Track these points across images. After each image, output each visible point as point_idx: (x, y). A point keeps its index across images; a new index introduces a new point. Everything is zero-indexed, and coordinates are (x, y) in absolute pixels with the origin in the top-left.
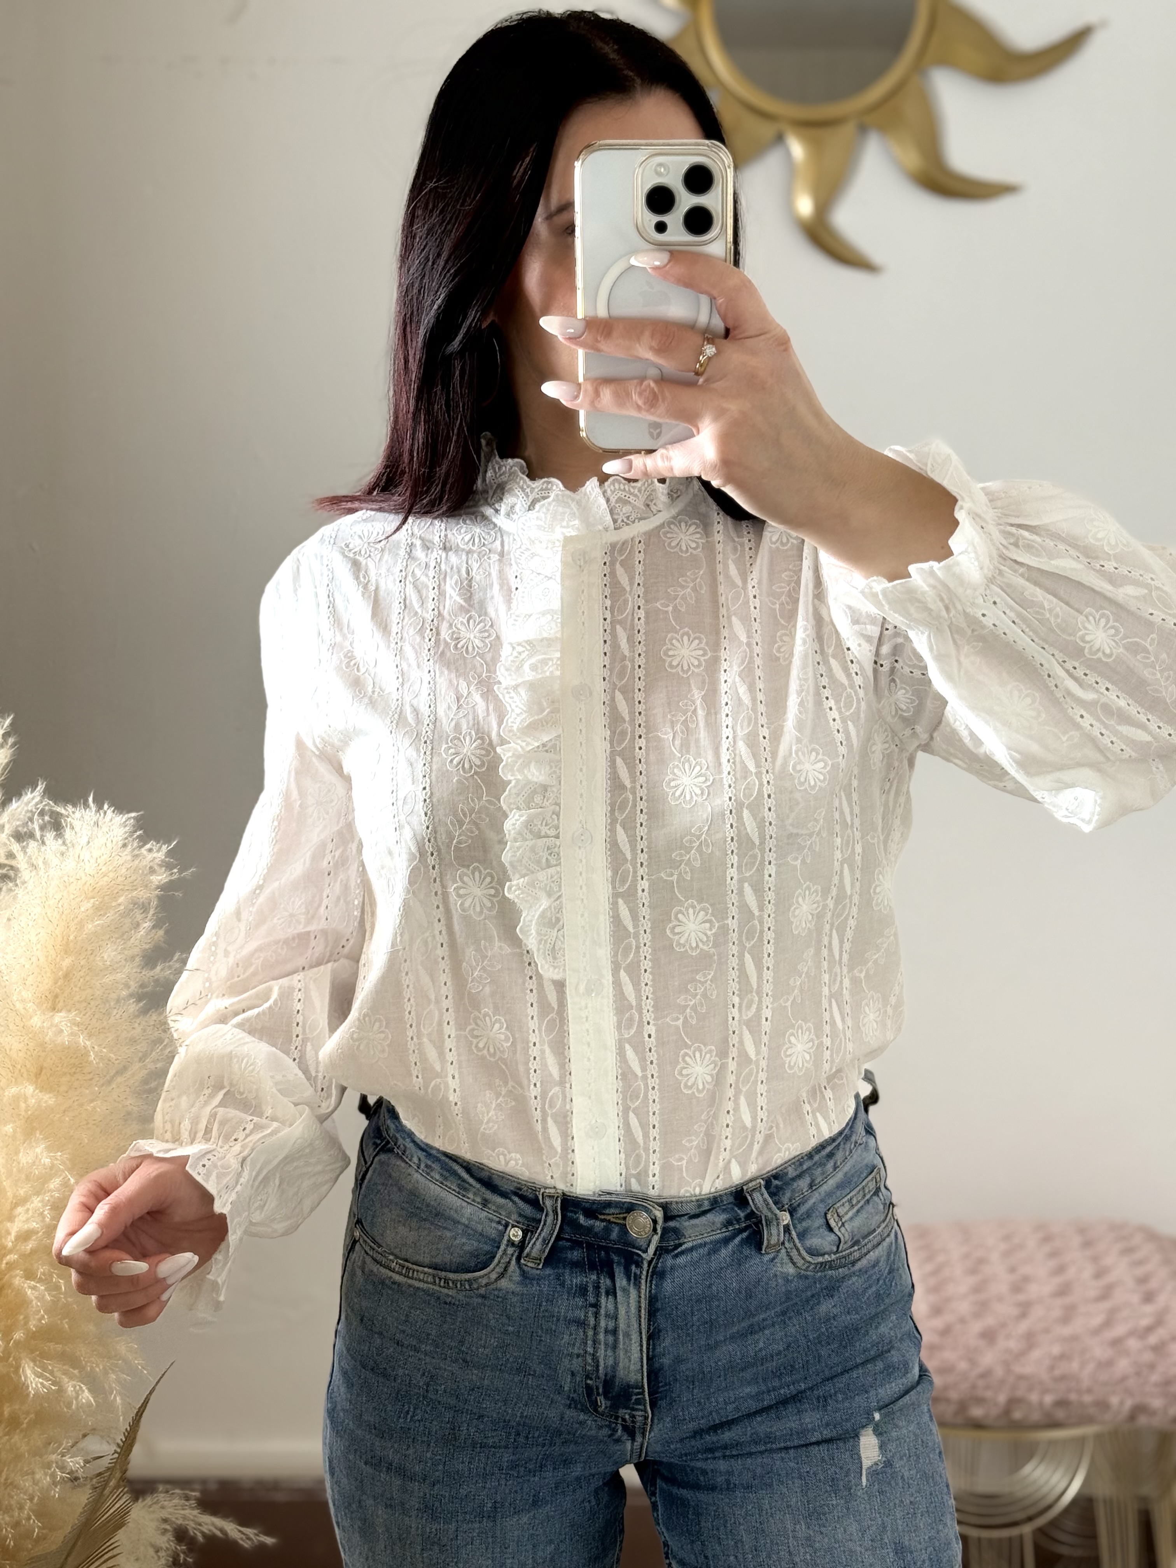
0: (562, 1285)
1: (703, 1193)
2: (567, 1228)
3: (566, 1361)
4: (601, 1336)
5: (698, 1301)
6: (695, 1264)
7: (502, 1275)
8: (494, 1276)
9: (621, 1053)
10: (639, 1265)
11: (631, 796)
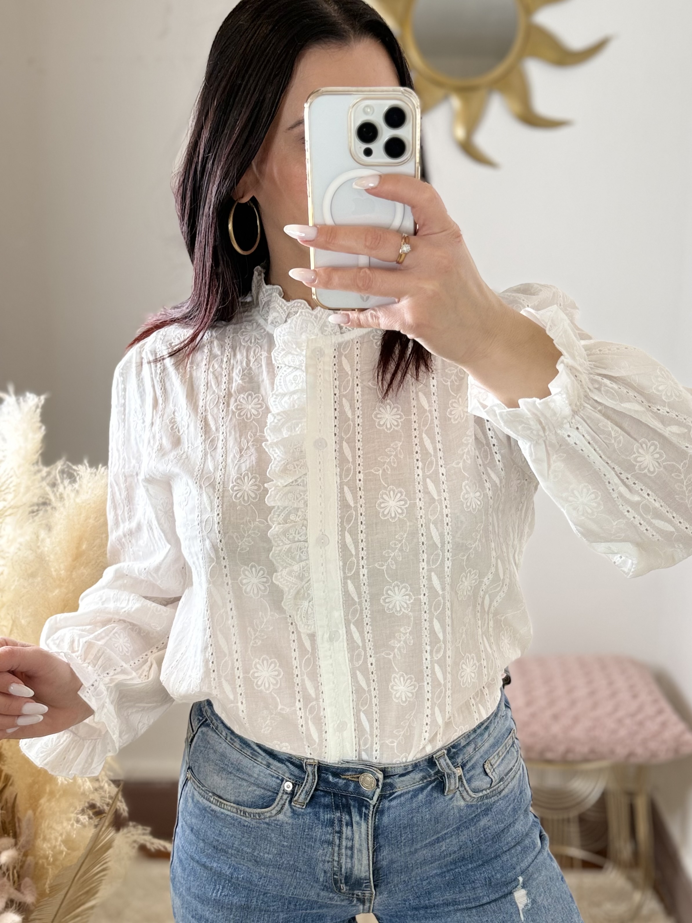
0: (318, 819)
1: (408, 761)
2: (321, 784)
3: (321, 865)
4: (343, 851)
5: (405, 828)
6: (402, 805)
7: (279, 812)
8: (274, 812)
9: (354, 676)
10: (367, 807)
11: (354, 513)
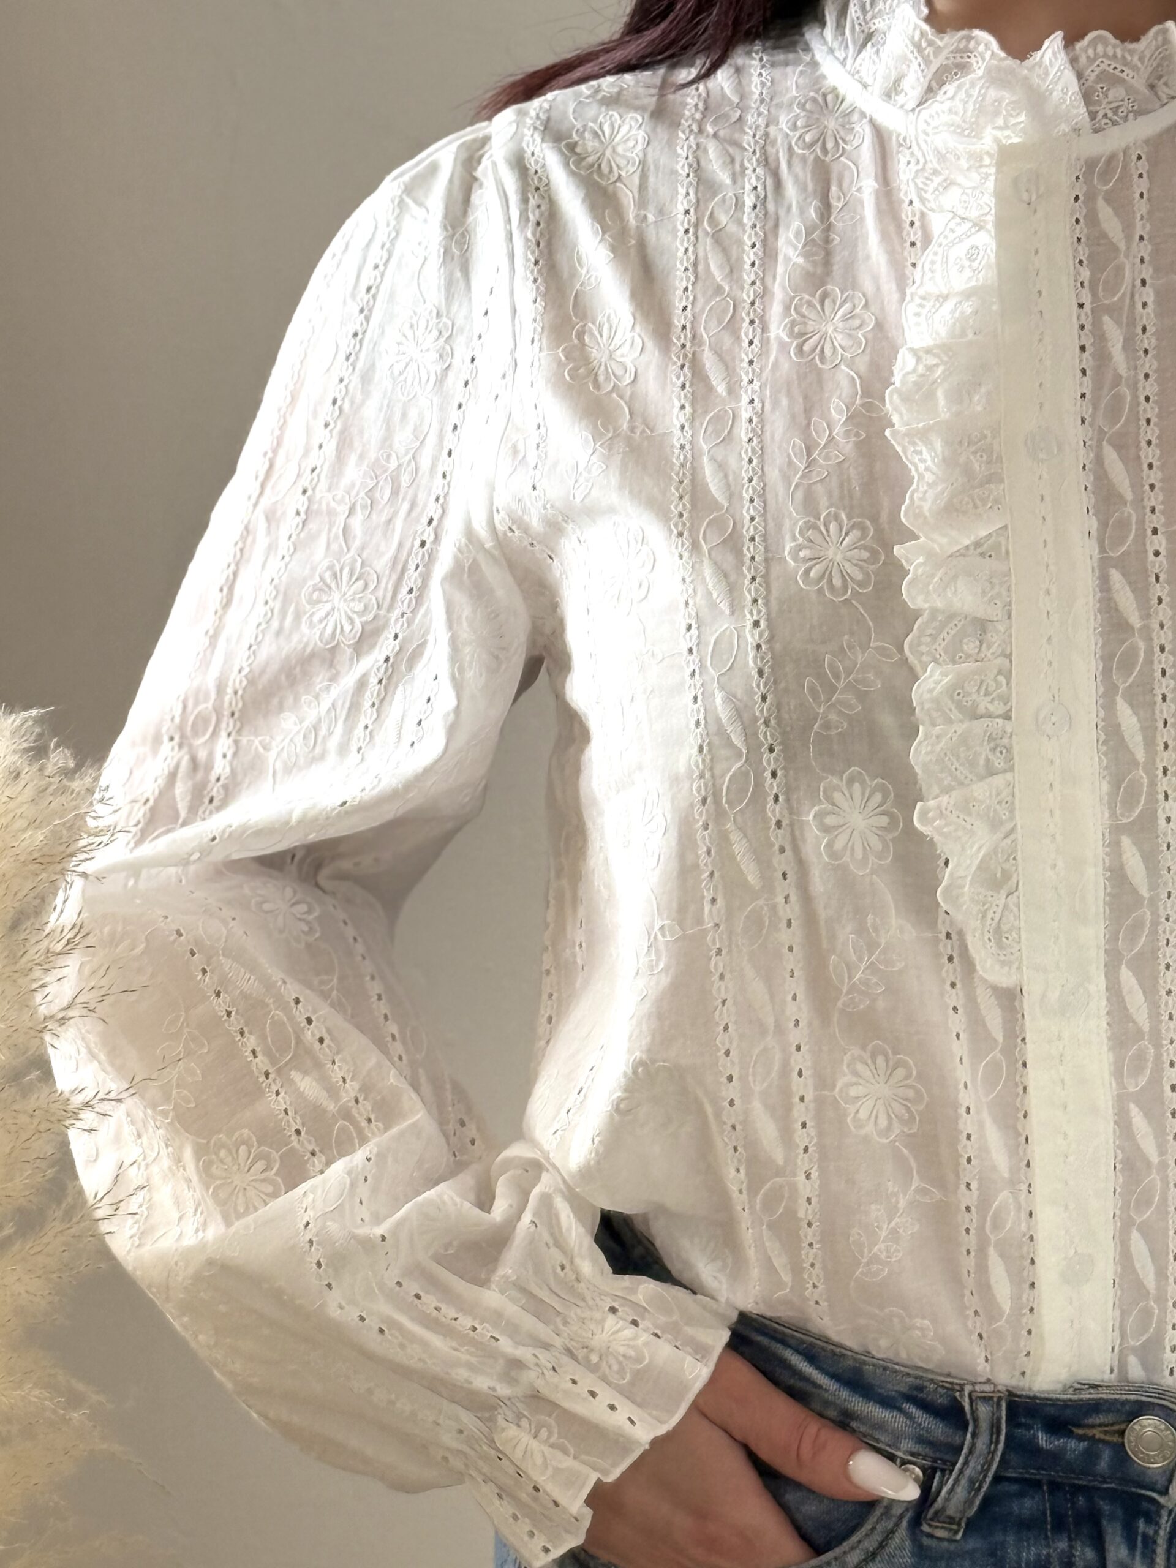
2: (1013, 1458)
7: (872, 1556)
8: (854, 1559)
9: (1123, 1123)
10: (1152, 1518)
11: (1142, 645)
